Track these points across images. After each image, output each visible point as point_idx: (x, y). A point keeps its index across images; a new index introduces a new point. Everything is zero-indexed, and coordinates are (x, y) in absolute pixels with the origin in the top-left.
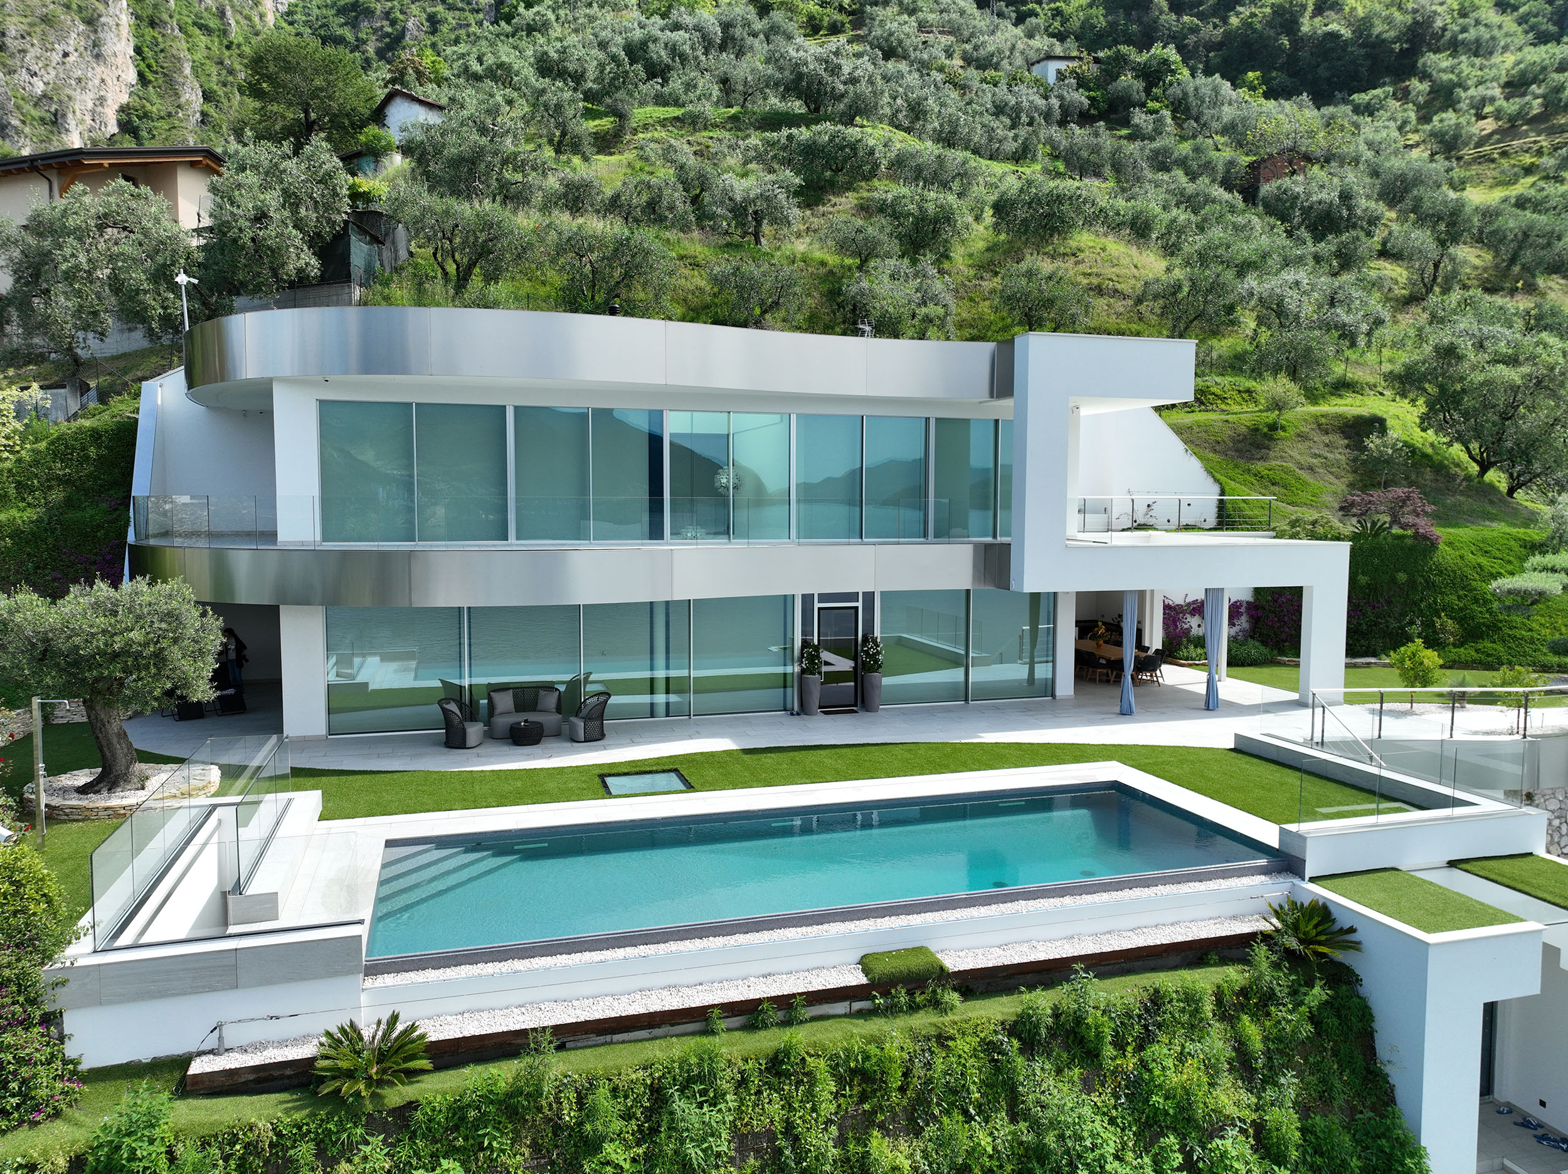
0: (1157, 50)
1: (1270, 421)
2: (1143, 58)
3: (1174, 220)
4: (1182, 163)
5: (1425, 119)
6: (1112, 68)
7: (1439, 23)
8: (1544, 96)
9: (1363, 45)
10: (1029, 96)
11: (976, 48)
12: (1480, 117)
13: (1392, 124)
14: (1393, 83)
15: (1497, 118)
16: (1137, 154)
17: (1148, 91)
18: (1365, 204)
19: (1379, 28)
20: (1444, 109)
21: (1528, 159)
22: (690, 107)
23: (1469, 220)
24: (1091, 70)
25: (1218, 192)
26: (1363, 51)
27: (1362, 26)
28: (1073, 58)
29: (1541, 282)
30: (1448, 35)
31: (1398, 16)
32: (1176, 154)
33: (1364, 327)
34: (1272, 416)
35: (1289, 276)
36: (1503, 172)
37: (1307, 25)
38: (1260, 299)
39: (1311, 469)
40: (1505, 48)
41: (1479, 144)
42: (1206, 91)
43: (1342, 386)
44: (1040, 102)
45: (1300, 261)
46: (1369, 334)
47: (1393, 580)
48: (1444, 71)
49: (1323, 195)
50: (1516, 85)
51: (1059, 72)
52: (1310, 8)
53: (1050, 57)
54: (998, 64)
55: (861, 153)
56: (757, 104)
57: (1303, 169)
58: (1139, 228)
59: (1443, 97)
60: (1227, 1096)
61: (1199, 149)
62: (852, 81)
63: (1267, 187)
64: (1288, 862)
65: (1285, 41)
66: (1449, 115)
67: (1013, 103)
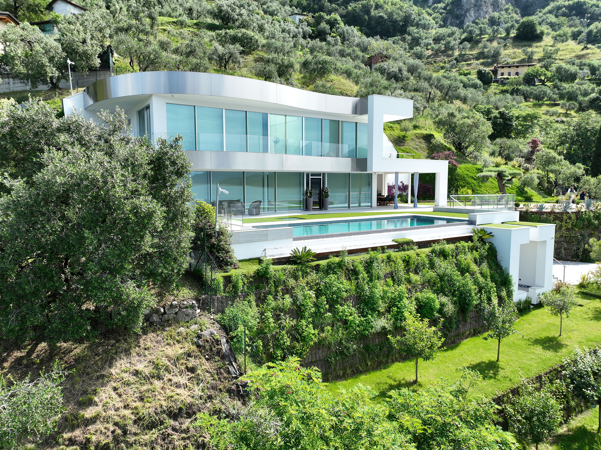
0: (333, 15)
1: (403, 135)
2: (328, 17)
3: (356, 73)
4: (349, 55)
5: (411, 48)
6: (319, 20)
7: (413, 17)
8: (445, 45)
9: (390, 22)
10: (293, 28)
11: (268, 7)
12: (428, 50)
13: (401, 49)
14: (400, 35)
15: (432, 50)
16: (335, 51)
17: (331, 29)
18: (405, 73)
19: (395, 16)
20: (416, 45)
21: (442, 64)
22: (180, 18)
24: (311, 20)
25: (363, 65)
26: (391, 24)
27: (390, 15)
28: (305, 15)
29: (454, 101)
30: (415, 21)
31: (401, 12)
32: (347, 52)
34: (403, 133)
36: (435, 68)
37: (373, 12)
39: (416, 149)
40: (432, 28)
41: (428, 58)
42: (350, 31)
43: (415, 127)
44: (296, 30)
46: (423, 111)
48: (415, 33)
49: (393, 69)
50: (437, 40)
51: (300, 19)
52: (374, 7)
53: (296, 14)
54: (277, 14)
55: (253, 41)
56: (201, 20)
57: (385, 61)
58: (348, 74)
59: (416, 42)
60: (474, 267)
61: (354, 51)
62: (241, 15)
63: (376, 65)
64: (472, 222)
65: (366, 17)
66: (418, 47)
67: (287, 29)
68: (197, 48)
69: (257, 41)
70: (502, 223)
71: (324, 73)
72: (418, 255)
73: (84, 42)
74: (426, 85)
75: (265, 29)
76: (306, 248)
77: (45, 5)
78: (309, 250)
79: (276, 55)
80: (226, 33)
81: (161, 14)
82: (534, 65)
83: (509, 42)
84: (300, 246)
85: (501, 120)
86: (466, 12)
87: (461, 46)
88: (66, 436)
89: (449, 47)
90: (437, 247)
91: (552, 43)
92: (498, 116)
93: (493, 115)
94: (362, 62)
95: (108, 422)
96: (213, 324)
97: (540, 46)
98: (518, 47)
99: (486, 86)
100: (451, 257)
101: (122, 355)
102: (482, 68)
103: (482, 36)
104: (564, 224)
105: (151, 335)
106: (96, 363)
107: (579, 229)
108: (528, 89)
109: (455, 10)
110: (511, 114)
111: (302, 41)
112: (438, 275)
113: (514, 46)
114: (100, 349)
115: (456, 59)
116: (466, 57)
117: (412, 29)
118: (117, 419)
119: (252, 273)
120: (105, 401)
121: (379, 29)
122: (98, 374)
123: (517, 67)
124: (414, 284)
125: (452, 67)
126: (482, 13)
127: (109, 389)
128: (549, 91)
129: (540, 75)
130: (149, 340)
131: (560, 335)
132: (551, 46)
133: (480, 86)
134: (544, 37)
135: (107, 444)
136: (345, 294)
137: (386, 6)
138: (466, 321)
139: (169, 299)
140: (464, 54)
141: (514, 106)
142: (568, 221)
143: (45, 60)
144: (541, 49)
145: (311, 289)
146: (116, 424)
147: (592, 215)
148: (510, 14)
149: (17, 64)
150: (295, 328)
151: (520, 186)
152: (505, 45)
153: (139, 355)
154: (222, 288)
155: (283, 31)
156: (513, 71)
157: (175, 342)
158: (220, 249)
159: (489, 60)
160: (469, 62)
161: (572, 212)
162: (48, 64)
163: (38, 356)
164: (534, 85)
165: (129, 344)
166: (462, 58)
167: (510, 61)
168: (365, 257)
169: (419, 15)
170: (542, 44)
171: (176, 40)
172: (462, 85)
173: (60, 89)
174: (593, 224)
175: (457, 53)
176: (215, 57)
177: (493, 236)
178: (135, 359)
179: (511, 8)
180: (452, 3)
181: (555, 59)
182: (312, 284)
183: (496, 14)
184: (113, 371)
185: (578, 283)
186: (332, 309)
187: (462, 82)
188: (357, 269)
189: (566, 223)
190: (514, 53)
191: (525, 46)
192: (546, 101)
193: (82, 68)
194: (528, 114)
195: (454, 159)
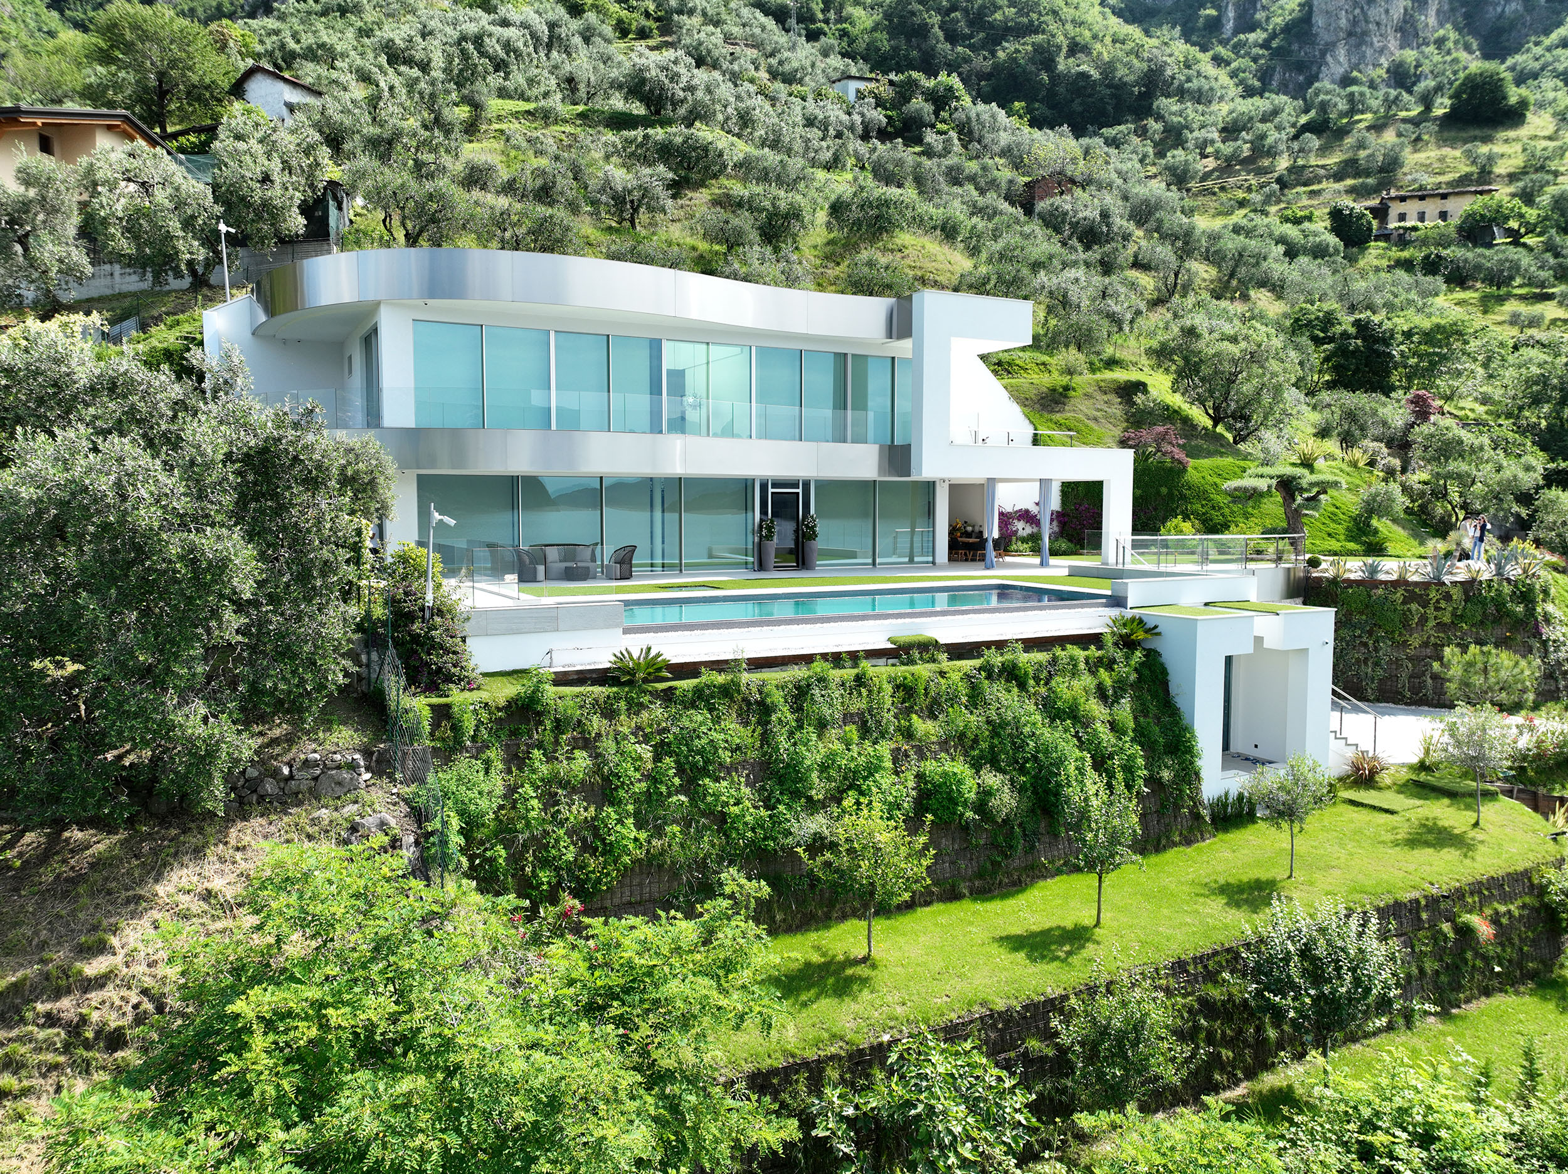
0: (943, 77)
1: (1064, 383)
2: (930, 83)
3: (974, 227)
4: (972, 179)
5: (1161, 154)
6: (905, 92)
7: (1169, 72)
8: (1252, 142)
9: (1108, 86)
10: (835, 113)
11: (781, 63)
12: (1204, 156)
13: (1134, 156)
14: (1134, 122)
15: (1217, 158)
16: (935, 169)
17: (936, 113)
18: (1120, 222)
19: (1121, 72)
20: (1175, 147)
21: (1241, 194)
22: (542, 103)
23: (1199, 241)
24: (886, 92)
25: (1005, 206)
26: (1108, 91)
27: (1108, 69)
28: (871, 80)
29: (1252, 293)
30: (1176, 83)
31: (1136, 62)
32: (966, 171)
33: (1129, 316)
34: (1065, 380)
35: (1071, 273)
36: (1222, 204)
37: (1063, 64)
38: (1051, 292)
39: (1096, 419)
40: (1221, 98)
41: (1203, 179)
42: (986, 117)
43: (1112, 363)
44: (845, 118)
45: (1075, 264)
46: (1132, 322)
47: (1158, 493)
48: (1174, 114)
49: (1087, 213)
50: (1230, 131)
51: (858, 91)
52: (1065, 50)
53: (850, 77)
54: (801, 79)
55: (711, 155)
56: (599, 104)
57: (1070, 191)
58: (948, 231)
59: (1174, 136)
60: (1095, 708)
61: (984, 168)
62: (690, 89)
63: (1042, 204)
64: (1117, 601)
65: (1045, 77)
66: (1179, 152)
67: (821, 117)
68: (559, 178)
69: (721, 155)
70: (1206, 604)
71: (882, 229)
72: (942, 674)
73: (266, 179)
74: (1165, 252)
75: (753, 122)
76: (649, 649)
77: (226, 86)
78: (658, 655)
79: (759, 189)
80: (646, 137)
81: (503, 93)
82: (1491, 191)
83: (1429, 131)
84: (635, 645)
85: (1359, 342)
86: (1323, 54)
87: (1296, 146)
88: (41, 1007)
89: (1261, 150)
90: (997, 660)
91: (1550, 130)
92: (1352, 330)
93: (1338, 329)
94: (1006, 199)
95: (129, 988)
96: (395, 804)
97: (1517, 140)
98: (1452, 143)
99: (1355, 250)
100: (1032, 682)
101: (186, 859)
102: (1347, 202)
103: (1356, 118)
104: (1431, 611)
105: (257, 822)
106: (129, 873)
107: (1473, 625)
108: (1470, 255)
109: (1295, 47)
110: (1388, 325)
111: (856, 145)
112: (988, 722)
113: (1443, 141)
114: (146, 847)
115: (1279, 180)
116: (1307, 174)
117: (1168, 105)
118: (148, 982)
119: (502, 703)
120: (131, 946)
121: (1077, 106)
122: (131, 893)
123: (1444, 196)
124: (920, 740)
125: (1267, 201)
126: (1369, 52)
127: (145, 922)
128: (1525, 260)
129: (1507, 218)
130: (249, 831)
131: (1290, 877)
132: (1550, 138)
133: (1337, 251)
134: (1529, 115)
135: (119, 1029)
136: (726, 757)
137: (1098, 46)
138: (1056, 836)
139: (308, 750)
140: (1304, 167)
141: (1410, 302)
142: (1443, 604)
143: (174, 225)
144: (1518, 147)
145: (646, 739)
146: (145, 992)
147: (1507, 589)
148: (1449, 53)
149: (113, 235)
150: (593, 826)
151: (1362, 516)
152: (1418, 139)
153: (222, 860)
154: (428, 729)
155: (810, 122)
156: (1432, 207)
157: (303, 837)
158: (433, 646)
159: (1370, 181)
160: (1315, 187)
161: (1454, 583)
162: (181, 234)
163: (20, 855)
164: (1490, 245)
165: (204, 836)
166: (1297, 176)
167: (1429, 181)
168: (798, 673)
169: (1188, 67)
170: (1523, 132)
171: (521, 157)
172: (1281, 249)
173: (211, 287)
174: (1509, 614)
175: (1283, 163)
176: (604, 198)
177: (1159, 634)
178: (210, 866)
179: (1453, 35)
180: (1287, 29)
181: (1556, 174)
182: (648, 730)
183: (1410, 55)
184: (160, 889)
185: (1415, 760)
186: (690, 786)
187: (1282, 240)
188: (769, 700)
189: (1437, 609)
190: (1442, 160)
191: (1475, 139)
192: (1520, 286)
193: (262, 239)
194: (1438, 326)
195: (1179, 445)
